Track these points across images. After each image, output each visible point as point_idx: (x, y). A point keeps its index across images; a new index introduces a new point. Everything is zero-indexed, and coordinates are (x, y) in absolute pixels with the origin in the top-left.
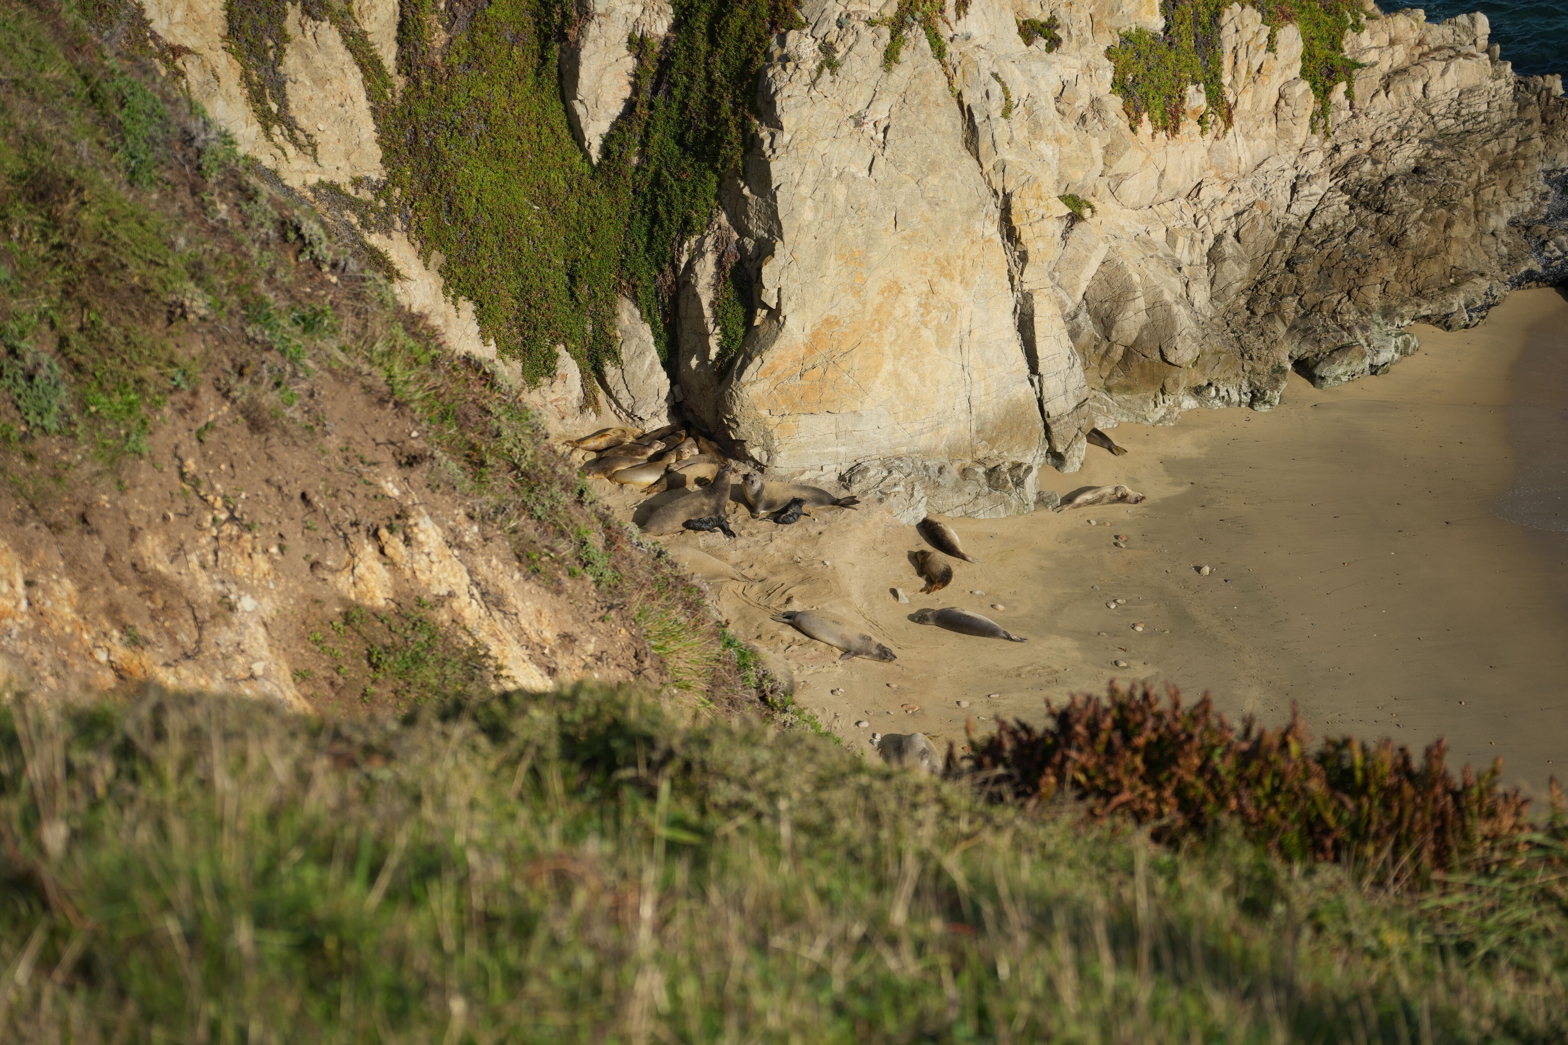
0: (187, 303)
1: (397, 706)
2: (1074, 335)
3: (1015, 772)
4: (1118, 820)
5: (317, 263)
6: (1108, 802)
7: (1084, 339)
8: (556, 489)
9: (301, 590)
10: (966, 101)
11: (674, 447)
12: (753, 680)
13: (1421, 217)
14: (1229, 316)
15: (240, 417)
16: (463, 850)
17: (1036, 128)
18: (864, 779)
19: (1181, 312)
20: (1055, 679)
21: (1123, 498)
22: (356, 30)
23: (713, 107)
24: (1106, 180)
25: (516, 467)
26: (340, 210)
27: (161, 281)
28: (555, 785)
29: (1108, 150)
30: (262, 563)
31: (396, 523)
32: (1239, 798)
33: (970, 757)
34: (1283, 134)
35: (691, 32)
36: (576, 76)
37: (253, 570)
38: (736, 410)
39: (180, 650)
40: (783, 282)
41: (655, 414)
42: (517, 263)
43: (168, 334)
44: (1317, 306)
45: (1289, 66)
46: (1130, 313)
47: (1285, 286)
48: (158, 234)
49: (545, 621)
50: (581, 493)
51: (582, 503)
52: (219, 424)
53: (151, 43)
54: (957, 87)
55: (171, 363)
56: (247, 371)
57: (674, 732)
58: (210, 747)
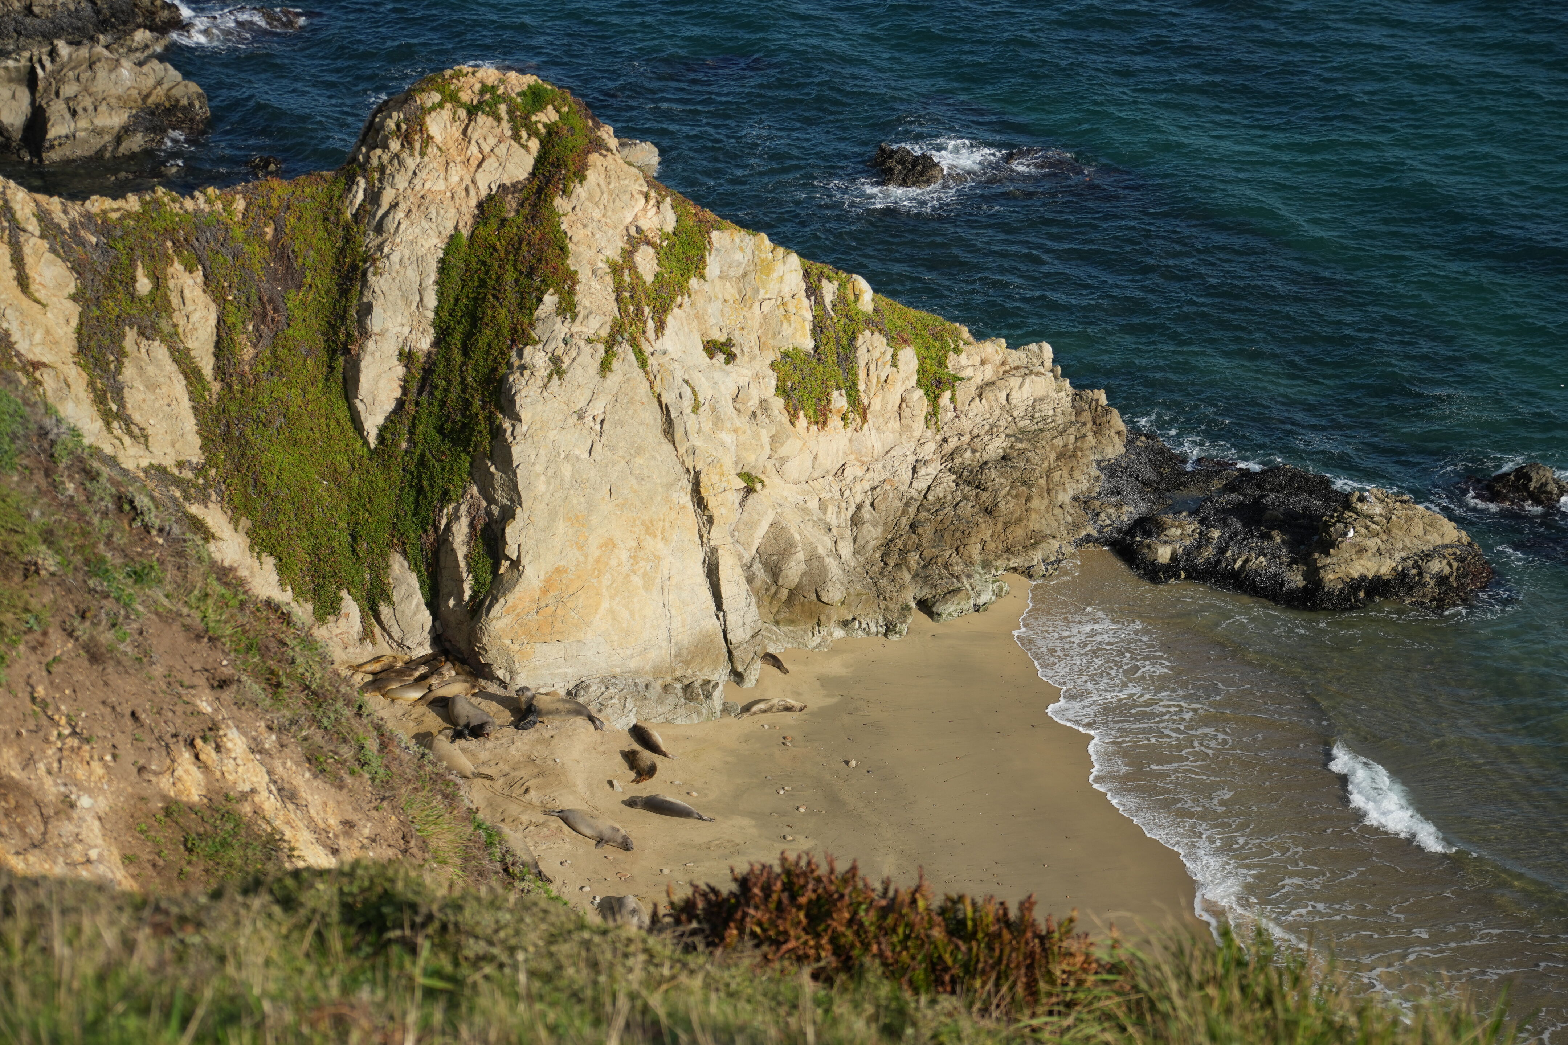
0: (40, 562)
1: (208, 883)
2: (750, 580)
3: (706, 926)
4: (786, 963)
5: (147, 528)
6: (778, 949)
7: (758, 583)
8: (339, 705)
9: (130, 790)
10: (664, 400)
11: (435, 670)
12: (498, 855)
13: (1009, 493)
14: (868, 566)
15: (82, 652)
16: (259, 1000)
17: (718, 421)
18: (586, 935)
19: (831, 563)
20: (737, 850)
21: (788, 709)
22: (181, 347)
23: (467, 405)
24: (772, 461)
25: (307, 687)
26: (166, 487)
27: (19, 545)
28: (336, 944)
29: (774, 439)
30: (98, 769)
31: (209, 734)
32: (879, 944)
33: (670, 915)
34: (906, 428)
35: (448, 347)
36: (357, 381)
37: (90, 774)
38: (485, 640)
39: (28, 841)
40: (522, 540)
41: (420, 644)
42: (309, 526)
43: (24, 587)
44: (934, 559)
45: (908, 378)
46: (793, 564)
47: (910, 543)
48: (18, 509)
49: (330, 811)
50: (360, 707)
51: (360, 716)
52: (64, 658)
53: (15, 360)
54: (657, 390)
55: (27, 610)
56: (88, 615)
57: (432, 901)
58: (51, 919)
